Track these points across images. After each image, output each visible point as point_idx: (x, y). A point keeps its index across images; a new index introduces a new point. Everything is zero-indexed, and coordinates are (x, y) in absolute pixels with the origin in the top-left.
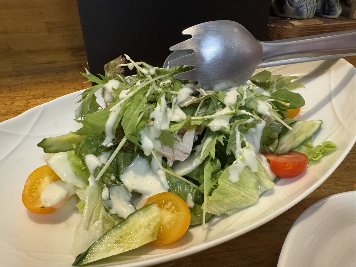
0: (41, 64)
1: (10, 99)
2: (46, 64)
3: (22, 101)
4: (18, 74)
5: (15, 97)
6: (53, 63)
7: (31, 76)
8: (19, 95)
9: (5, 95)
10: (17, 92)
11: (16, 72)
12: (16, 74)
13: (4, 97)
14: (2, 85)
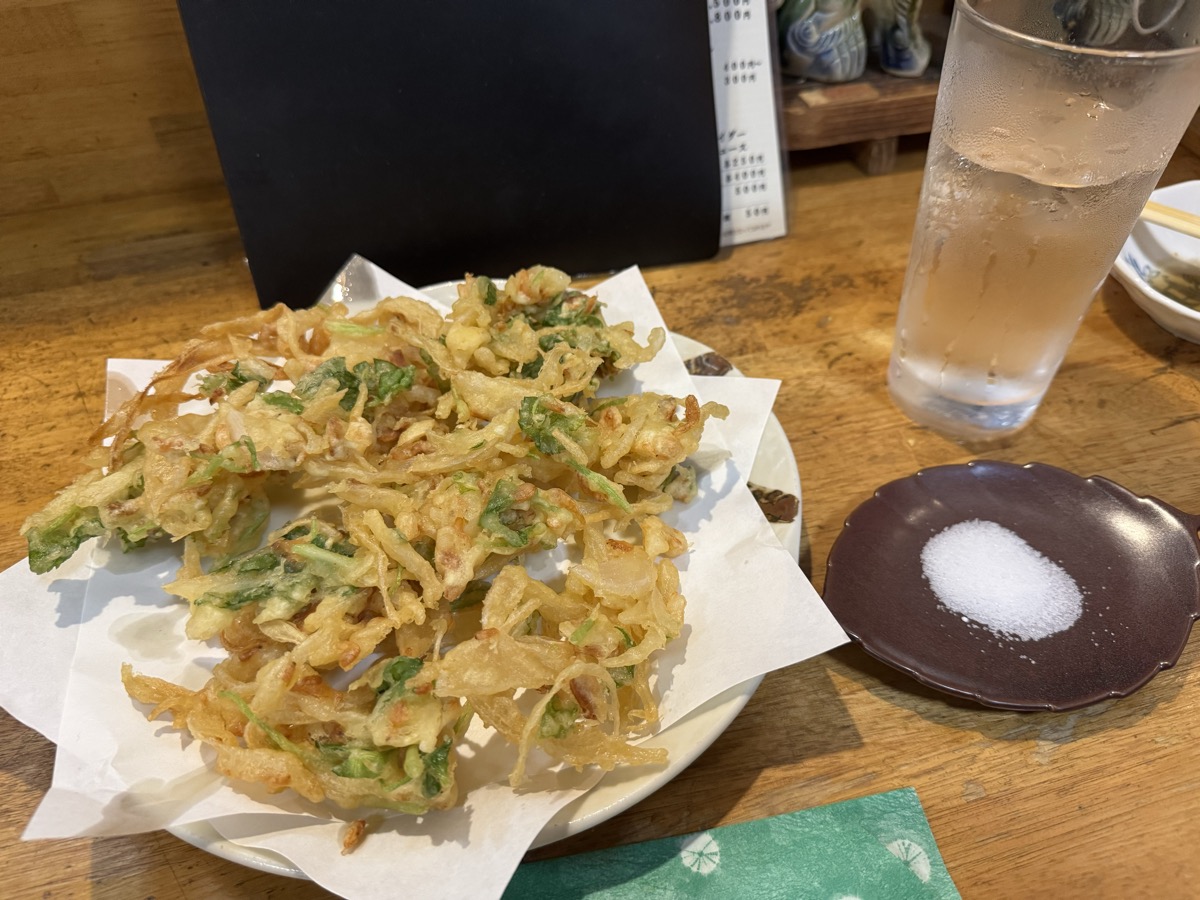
0: (152, 237)
1: (98, 347)
2: (167, 235)
4: (98, 273)
5: (111, 343)
7: (135, 278)
8: (120, 336)
9: (83, 339)
10: (113, 328)
11: (91, 266)
12: (92, 273)
13: (80, 343)
14: (63, 310)
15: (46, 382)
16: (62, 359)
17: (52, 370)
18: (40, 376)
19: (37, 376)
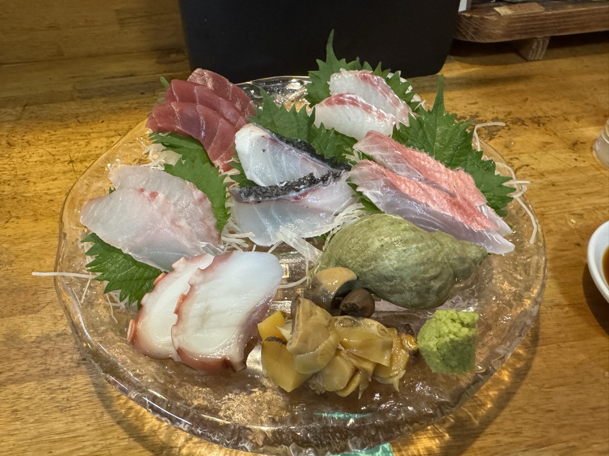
0: (113, 77)
1: (82, 136)
2: (120, 77)
3: (102, 139)
4: (83, 95)
5: (89, 134)
6: (132, 76)
7: (104, 99)
8: (94, 130)
9: (74, 131)
10: (91, 125)
11: (80, 91)
12: (80, 95)
13: (73, 133)
14: (65, 115)
15: (53, 153)
16: (62, 141)
17: (56, 146)
18: (50, 150)
19: (48, 150)
